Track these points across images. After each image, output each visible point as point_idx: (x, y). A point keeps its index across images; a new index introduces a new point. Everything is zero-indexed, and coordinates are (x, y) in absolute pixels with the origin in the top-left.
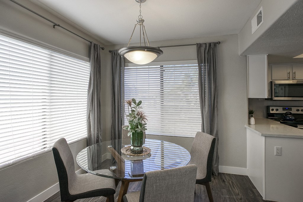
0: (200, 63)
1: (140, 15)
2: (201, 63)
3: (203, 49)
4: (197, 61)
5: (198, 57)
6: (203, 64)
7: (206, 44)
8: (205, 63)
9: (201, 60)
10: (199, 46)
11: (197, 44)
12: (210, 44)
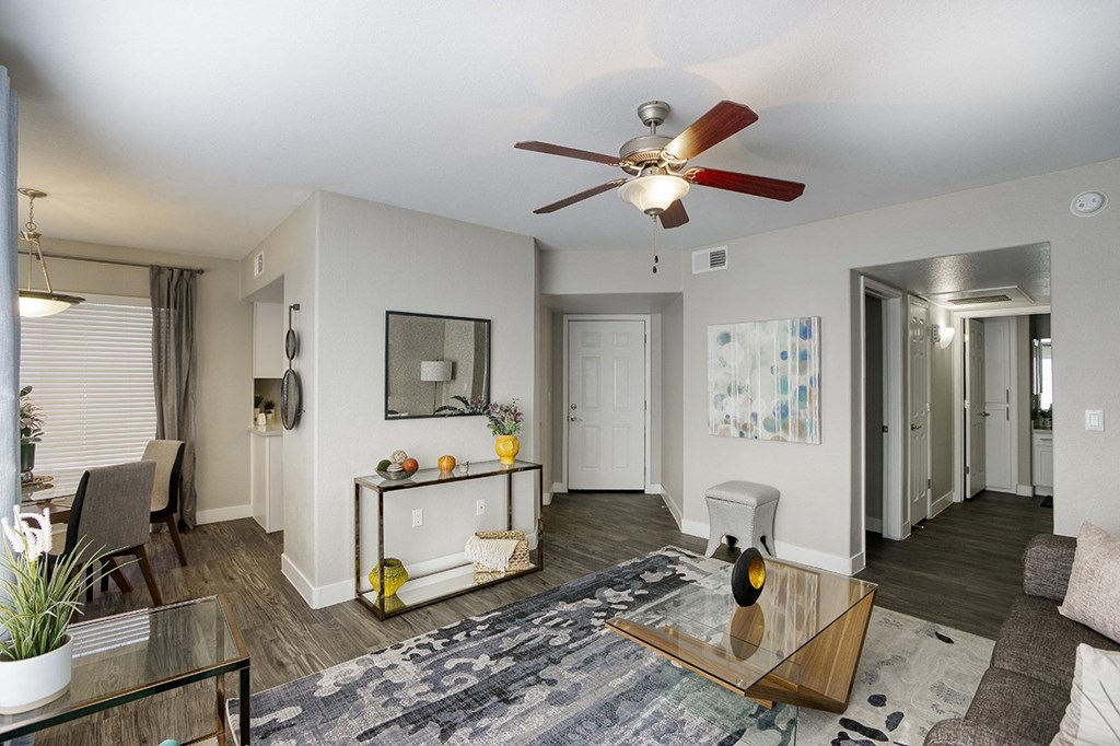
0: (156, 305)
1: (31, 223)
2: (160, 307)
3: (164, 279)
4: (149, 300)
5: (152, 294)
6: (162, 309)
7: (171, 269)
8: (169, 307)
9: (159, 301)
10: (157, 271)
11: (152, 267)
12: (182, 272)
